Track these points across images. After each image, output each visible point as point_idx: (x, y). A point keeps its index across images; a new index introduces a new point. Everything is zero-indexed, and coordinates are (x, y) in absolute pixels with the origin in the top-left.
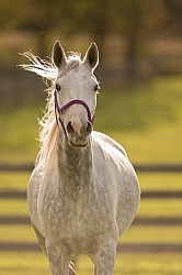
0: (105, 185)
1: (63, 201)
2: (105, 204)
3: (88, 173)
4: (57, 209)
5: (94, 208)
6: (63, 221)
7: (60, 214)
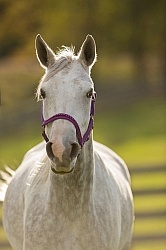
0: (105, 204)
1: (57, 219)
2: (105, 229)
3: (88, 189)
4: (47, 227)
5: (94, 233)
6: (53, 242)
7: (50, 234)
